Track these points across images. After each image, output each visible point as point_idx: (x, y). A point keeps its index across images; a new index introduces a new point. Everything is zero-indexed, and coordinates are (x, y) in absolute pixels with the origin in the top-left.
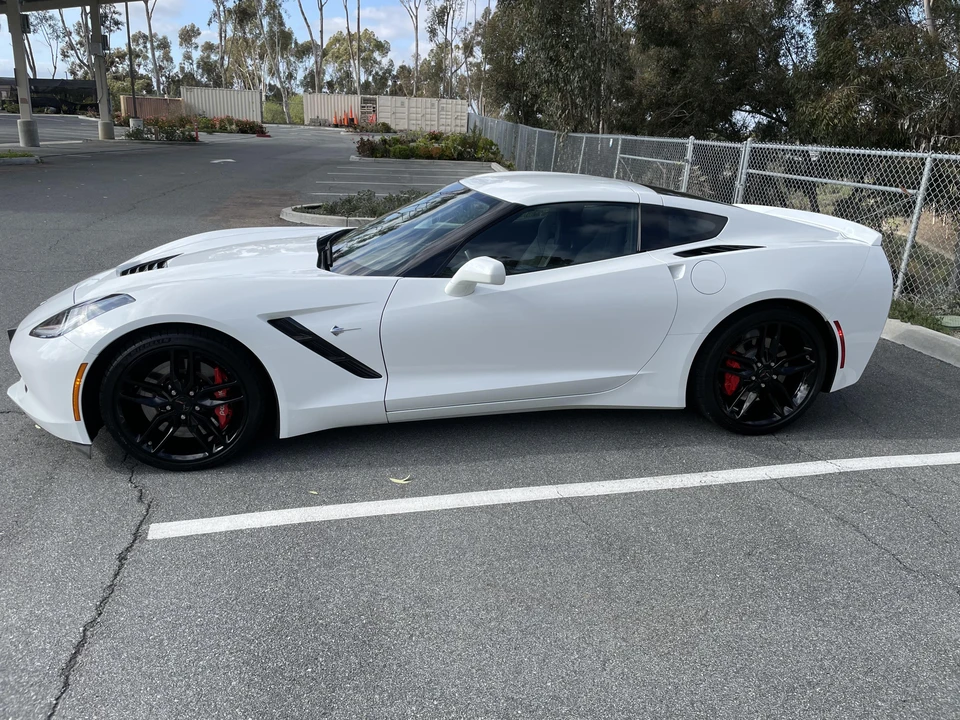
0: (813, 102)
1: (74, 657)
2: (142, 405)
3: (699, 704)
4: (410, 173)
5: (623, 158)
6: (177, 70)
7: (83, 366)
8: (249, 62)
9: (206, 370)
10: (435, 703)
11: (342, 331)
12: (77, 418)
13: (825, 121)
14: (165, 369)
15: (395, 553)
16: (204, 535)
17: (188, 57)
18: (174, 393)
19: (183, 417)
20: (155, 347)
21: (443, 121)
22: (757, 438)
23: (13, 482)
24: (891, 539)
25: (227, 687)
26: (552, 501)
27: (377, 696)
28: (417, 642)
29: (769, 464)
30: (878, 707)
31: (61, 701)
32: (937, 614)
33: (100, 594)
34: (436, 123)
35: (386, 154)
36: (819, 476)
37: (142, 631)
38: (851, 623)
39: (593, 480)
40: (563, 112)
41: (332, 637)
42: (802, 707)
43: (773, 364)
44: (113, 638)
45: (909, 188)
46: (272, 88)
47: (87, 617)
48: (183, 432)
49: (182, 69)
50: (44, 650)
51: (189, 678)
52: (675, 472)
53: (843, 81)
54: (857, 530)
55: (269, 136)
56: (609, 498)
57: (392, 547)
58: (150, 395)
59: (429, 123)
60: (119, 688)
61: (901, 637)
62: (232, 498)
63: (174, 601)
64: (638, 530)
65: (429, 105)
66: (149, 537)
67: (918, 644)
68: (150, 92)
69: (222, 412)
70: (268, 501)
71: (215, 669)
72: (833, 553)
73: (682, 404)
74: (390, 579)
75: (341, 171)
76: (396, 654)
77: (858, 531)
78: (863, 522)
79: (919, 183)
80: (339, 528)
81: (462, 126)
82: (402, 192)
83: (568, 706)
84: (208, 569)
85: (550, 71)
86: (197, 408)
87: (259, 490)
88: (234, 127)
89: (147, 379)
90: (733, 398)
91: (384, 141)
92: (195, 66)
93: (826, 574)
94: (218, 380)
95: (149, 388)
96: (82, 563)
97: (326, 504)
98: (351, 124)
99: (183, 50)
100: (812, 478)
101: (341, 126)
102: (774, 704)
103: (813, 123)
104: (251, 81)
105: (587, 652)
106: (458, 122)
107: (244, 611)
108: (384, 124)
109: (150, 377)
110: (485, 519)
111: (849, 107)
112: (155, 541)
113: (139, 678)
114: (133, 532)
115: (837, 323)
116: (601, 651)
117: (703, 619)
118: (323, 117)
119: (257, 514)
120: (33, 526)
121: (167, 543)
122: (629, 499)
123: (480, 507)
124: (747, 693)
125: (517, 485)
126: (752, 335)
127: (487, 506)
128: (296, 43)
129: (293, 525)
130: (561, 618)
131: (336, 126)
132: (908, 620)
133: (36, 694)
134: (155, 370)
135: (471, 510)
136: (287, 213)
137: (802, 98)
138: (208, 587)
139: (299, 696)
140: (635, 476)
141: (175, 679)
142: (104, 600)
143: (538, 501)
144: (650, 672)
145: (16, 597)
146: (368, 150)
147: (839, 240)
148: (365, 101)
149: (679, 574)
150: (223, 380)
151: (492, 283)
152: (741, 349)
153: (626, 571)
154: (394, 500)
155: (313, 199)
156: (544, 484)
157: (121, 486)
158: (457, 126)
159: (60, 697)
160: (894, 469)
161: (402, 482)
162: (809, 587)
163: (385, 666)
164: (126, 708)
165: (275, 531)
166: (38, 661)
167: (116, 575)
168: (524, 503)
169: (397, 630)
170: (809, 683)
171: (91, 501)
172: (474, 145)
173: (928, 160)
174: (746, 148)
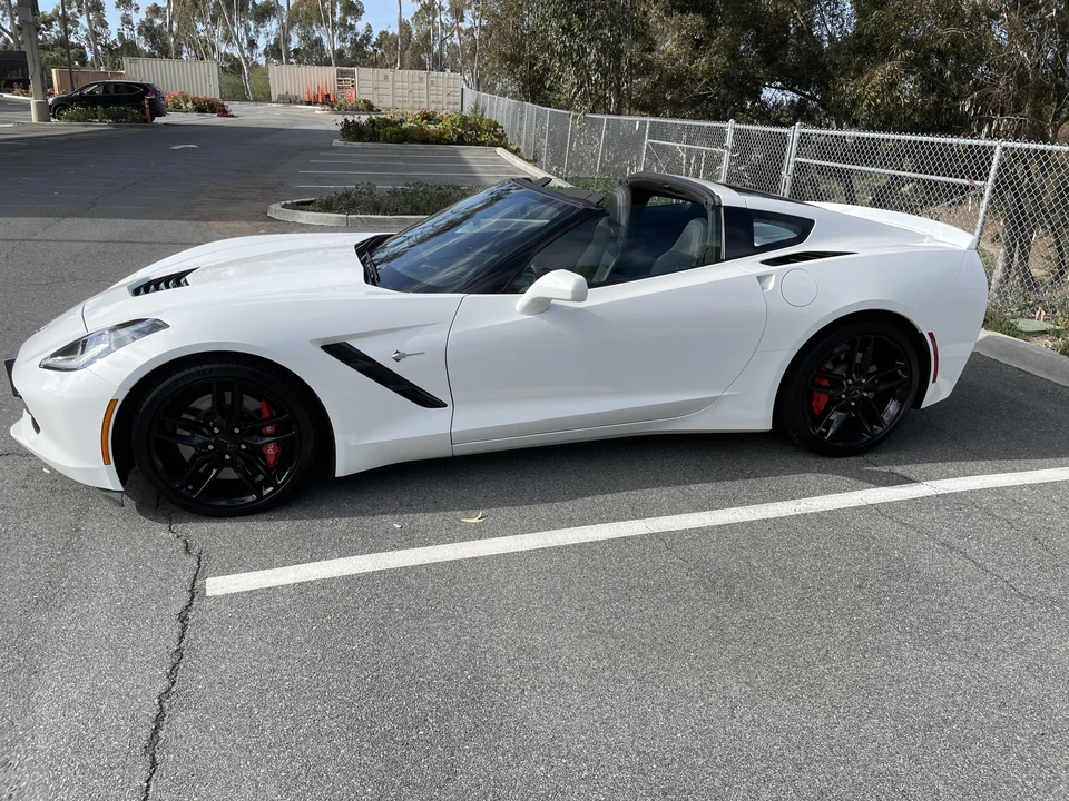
0: (853, 79)
1: (155, 732)
2: (180, 446)
3: (838, 748)
4: (406, 160)
5: (652, 144)
6: (114, 36)
7: (113, 402)
8: (200, 27)
9: (251, 403)
10: (564, 761)
11: (404, 356)
12: (107, 462)
13: (866, 101)
14: (205, 403)
15: (486, 600)
16: (269, 588)
17: (127, 21)
18: (216, 430)
19: (227, 457)
20: (195, 379)
21: (433, 97)
22: (845, 459)
23: (34, 536)
24: (1001, 564)
25: (336, 756)
26: (643, 537)
27: (500, 757)
28: (530, 697)
29: (863, 489)
30: (1018, 742)
31: (152, 783)
32: (1060, 643)
33: (168, 661)
34: (425, 100)
35: (374, 137)
36: (916, 499)
37: (226, 699)
38: (976, 655)
39: (681, 512)
40: (579, 90)
41: (438, 695)
42: (942, 745)
43: (864, 381)
44: (196, 709)
45: (976, 179)
46: (227, 57)
47: (161, 686)
48: (229, 474)
49: (121, 36)
50: (118, 727)
51: (292, 748)
52: (765, 500)
53: (886, 56)
54: (965, 556)
55: (232, 116)
56: (702, 532)
57: (481, 594)
58: (187, 433)
59: (416, 99)
60: (214, 765)
61: (1028, 668)
62: (292, 545)
63: (254, 664)
64: (739, 565)
65: (417, 79)
66: (208, 594)
67: (1047, 675)
68: (83, 63)
69: (271, 451)
70: (333, 548)
71: (317, 736)
72: (945, 582)
73: (768, 426)
74: (486, 629)
75: (325, 158)
76: (510, 710)
77: (967, 557)
78: (970, 548)
79: (987, 174)
80: (418, 576)
81: (456, 103)
82: (407, 185)
83: (704, 757)
84: (283, 626)
85: (563, 42)
86: (243, 447)
87: (319, 535)
88: (190, 105)
89: (184, 416)
90: (821, 418)
91: (372, 122)
92: (136, 32)
93: (941, 605)
94: (266, 414)
95: (187, 425)
96: (138, 626)
97: (398, 548)
98: (327, 100)
99: (120, 12)
100: (910, 502)
101: (315, 103)
102: (913, 744)
103: (854, 103)
104: (204, 51)
105: (712, 699)
106: (451, 99)
107: (334, 671)
108: (365, 102)
109: (188, 413)
110: (575, 559)
111: (892, 85)
112: (215, 597)
113: (236, 752)
114: (189, 588)
115: (931, 335)
116: (725, 698)
117: (826, 659)
118: (293, 92)
119: (323, 562)
120: (69, 587)
121: (230, 598)
122: (724, 531)
123: (566, 547)
124: (884, 734)
125: (602, 521)
126: (841, 350)
127: (574, 545)
128: (254, 4)
129: (367, 574)
130: (678, 664)
131: (309, 103)
132: (1031, 648)
133: (122, 777)
134: (193, 405)
135: (558, 549)
136: (276, 210)
137: (842, 74)
138: (289, 646)
139: (416, 762)
140: (724, 507)
141: (276, 750)
142: (175, 667)
143: (628, 538)
144: (781, 717)
145: (71, 669)
146: (352, 132)
147: (926, 243)
148: (341, 74)
149: (792, 611)
150: (271, 414)
151: (574, 300)
152: (829, 366)
153: (736, 610)
154: (472, 542)
155: (301, 192)
156: (630, 519)
157: (160, 535)
158: (449, 103)
159: (149, 779)
160: (992, 489)
161: (476, 520)
162: (927, 619)
163: (502, 724)
164: (228, 786)
165: (350, 581)
166: (115, 740)
167: (181, 638)
168: (613, 540)
169: (507, 685)
170: (945, 721)
171: (132, 555)
172: (476, 127)
173: (998, 149)
174: (795, 132)
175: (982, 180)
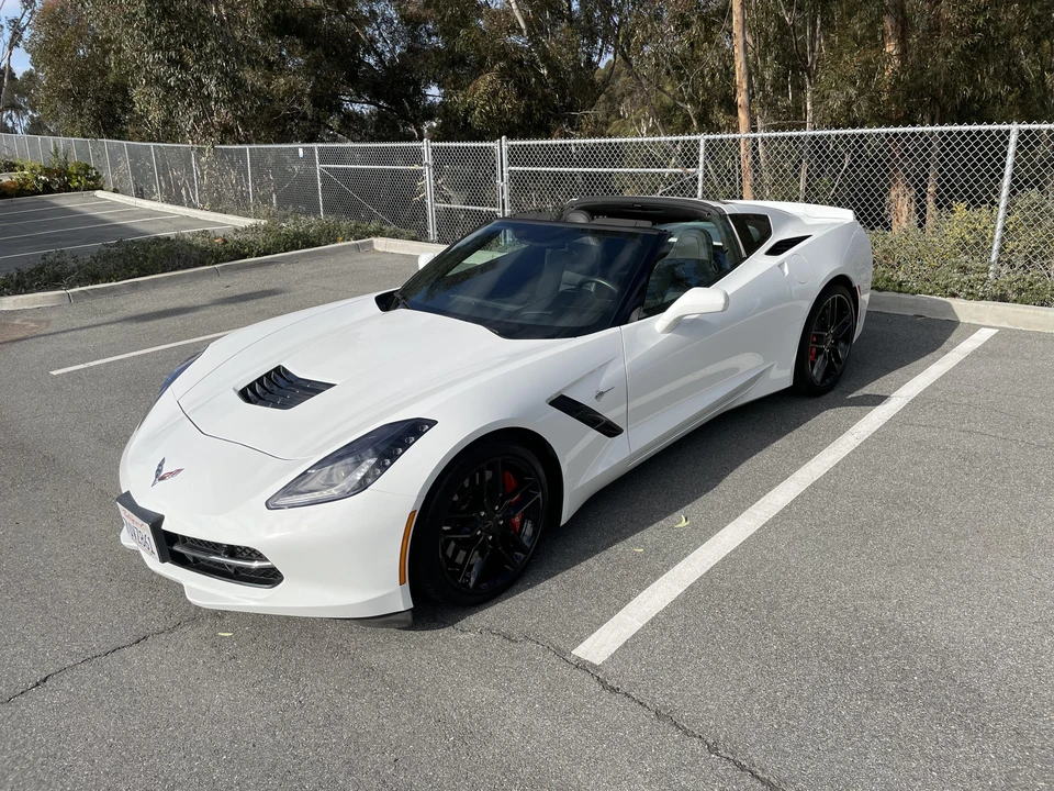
5: (326, 168)
7: (411, 515)
11: (601, 394)
12: (403, 581)
18: (483, 514)
19: (491, 538)
29: (869, 411)
45: (688, 167)
53: (482, 68)
54: (981, 433)
66: (596, 663)
77: (984, 434)
79: (697, 163)
86: (501, 522)
94: (511, 485)
112: (606, 663)
114: (573, 666)
121: (619, 658)
154: (711, 540)
161: (685, 524)
172: (62, 172)
173: (702, 143)
174: (502, 146)
175: (694, 167)
